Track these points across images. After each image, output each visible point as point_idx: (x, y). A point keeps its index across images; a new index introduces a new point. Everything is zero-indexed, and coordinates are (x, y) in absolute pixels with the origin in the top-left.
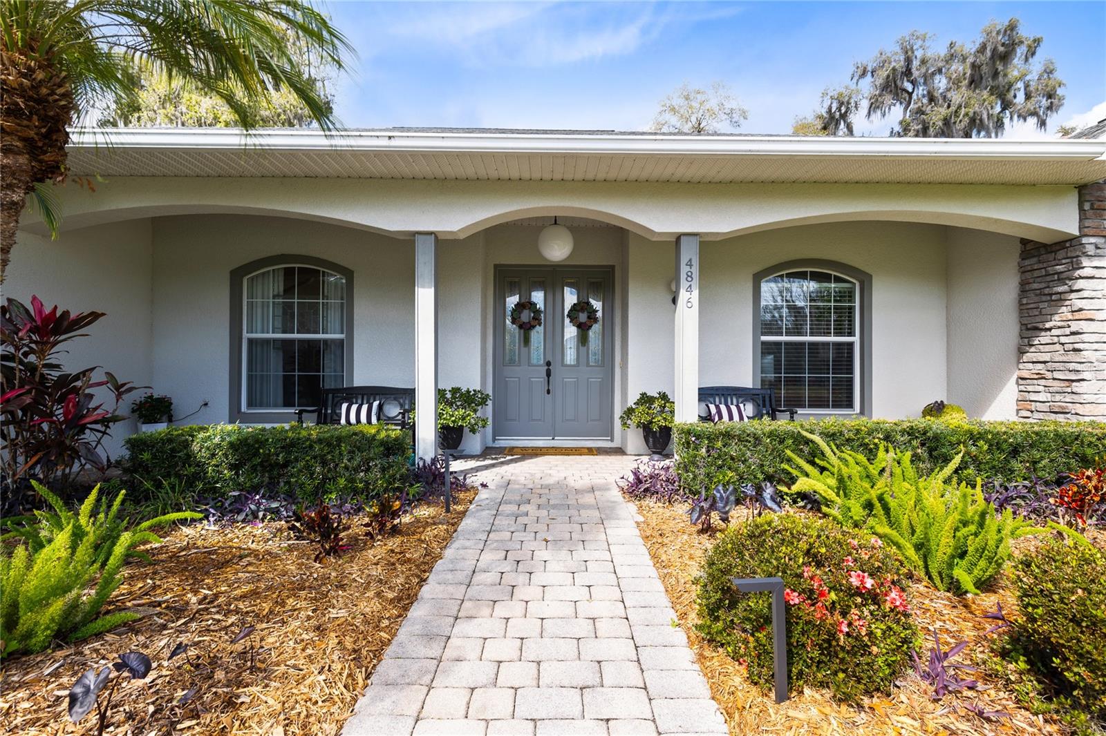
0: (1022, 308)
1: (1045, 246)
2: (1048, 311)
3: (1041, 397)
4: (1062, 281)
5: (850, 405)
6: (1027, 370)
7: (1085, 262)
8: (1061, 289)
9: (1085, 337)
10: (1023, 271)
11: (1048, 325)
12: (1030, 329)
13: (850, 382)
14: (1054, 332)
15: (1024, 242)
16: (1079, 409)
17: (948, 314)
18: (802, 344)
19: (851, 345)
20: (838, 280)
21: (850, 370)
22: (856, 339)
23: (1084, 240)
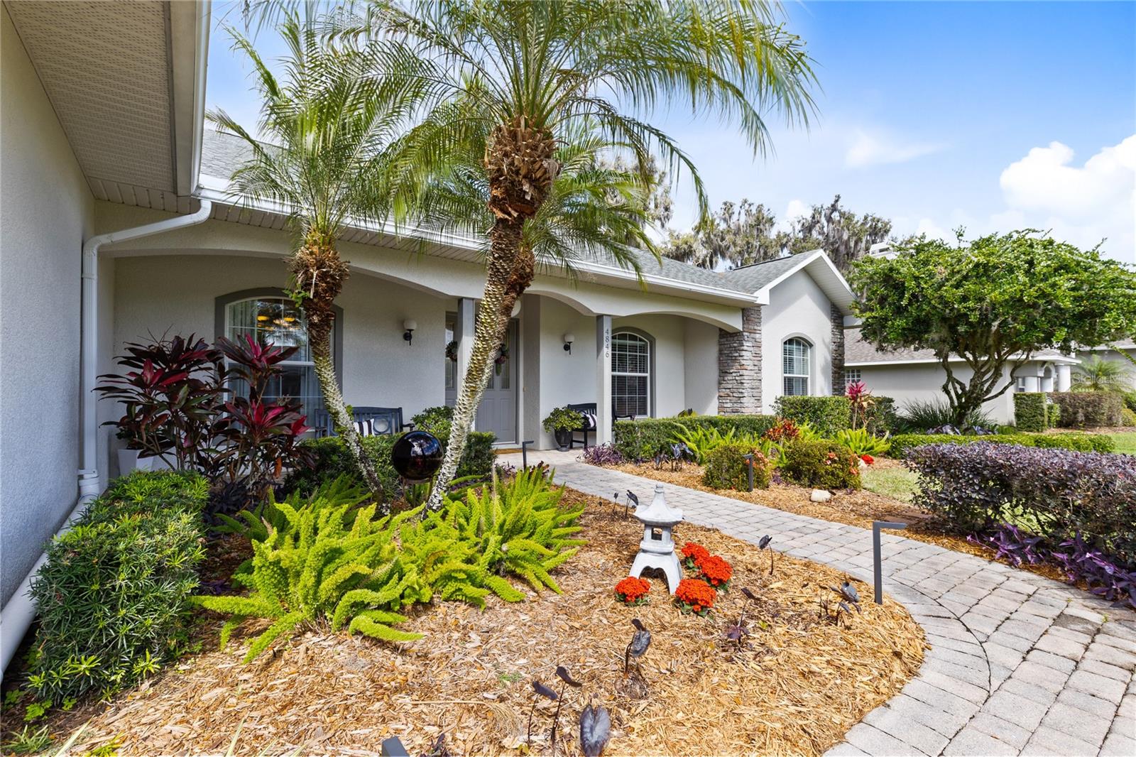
0: (720, 362)
1: (729, 333)
2: (731, 364)
3: (729, 405)
4: (736, 351)
5: (645, 413)
6: (723, 393)
7: (745, 343)
8: (737, 354)
9: (746, 378)
10: (720, 344)
11: (731, 371)
12: (723, 372)
13: (645, 399)
14: (734, 374)
15: (721, 330)
16: (743, 410)
17: (685, 361)
18: (625, 377)
19: (646, 378)
20: (641, 340)
21: (645, 393)
22: (648, 375)
23: (745, 334)
